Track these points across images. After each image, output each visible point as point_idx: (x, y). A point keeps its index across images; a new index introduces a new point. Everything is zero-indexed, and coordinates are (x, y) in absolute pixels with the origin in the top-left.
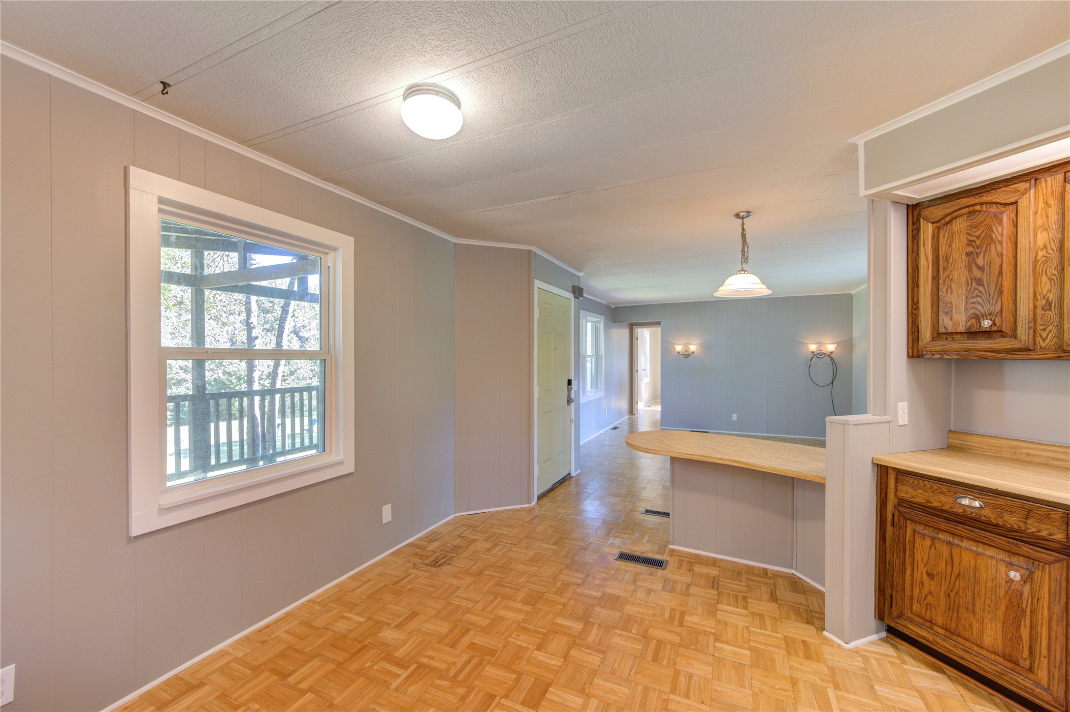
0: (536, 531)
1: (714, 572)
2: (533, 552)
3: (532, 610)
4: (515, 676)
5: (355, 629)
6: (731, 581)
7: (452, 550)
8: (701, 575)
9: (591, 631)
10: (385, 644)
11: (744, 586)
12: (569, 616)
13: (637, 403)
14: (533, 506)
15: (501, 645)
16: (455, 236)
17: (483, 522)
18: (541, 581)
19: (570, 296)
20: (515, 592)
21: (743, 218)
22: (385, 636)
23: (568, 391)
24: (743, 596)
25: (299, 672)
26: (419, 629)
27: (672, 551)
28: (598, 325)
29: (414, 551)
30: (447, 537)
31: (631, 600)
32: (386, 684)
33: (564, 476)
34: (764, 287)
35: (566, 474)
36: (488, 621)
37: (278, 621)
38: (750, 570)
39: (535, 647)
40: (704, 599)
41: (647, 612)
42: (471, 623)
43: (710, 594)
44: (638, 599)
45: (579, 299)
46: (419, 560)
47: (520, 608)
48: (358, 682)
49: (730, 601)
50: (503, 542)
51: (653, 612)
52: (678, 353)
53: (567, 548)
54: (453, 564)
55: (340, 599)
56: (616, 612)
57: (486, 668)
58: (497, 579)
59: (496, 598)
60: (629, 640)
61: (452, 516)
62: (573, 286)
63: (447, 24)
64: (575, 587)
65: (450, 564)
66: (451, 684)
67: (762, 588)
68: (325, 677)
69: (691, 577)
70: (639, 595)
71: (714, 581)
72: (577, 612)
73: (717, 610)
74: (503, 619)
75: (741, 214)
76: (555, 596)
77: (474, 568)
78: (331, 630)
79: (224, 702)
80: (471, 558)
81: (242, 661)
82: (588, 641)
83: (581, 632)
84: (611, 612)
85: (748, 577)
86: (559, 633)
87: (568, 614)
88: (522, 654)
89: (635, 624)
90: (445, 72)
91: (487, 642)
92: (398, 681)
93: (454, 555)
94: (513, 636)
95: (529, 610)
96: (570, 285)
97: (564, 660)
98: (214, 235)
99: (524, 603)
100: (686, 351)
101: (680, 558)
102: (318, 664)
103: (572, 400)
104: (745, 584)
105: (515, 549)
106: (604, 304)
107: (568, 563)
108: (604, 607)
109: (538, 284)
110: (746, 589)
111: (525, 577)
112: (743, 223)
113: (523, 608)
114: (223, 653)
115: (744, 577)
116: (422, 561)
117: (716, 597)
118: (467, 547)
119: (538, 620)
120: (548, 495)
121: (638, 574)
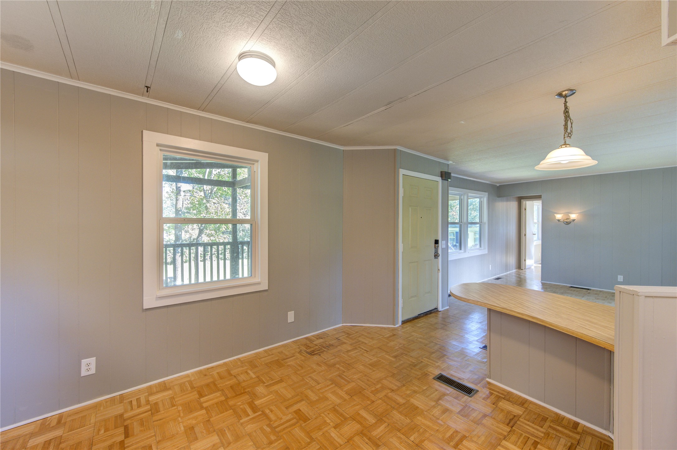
0: (388, 345)
1: (517, 410)
2: (375, 359)
3: (349, 399)
4: (309, 440)
5: (247, 381)
6: (531, 424)
7: (327, 346)
8: (502, 410)
9: (380, 427)
10: (255, 394)
11: (542, 432)
12: (371, 411)
13: (525, 260)
14: (398, 328)
15: (314, 417)
16: (341, 145)
17: (357, 332)
18: (368, 380)
19: (439, 179)
20: (346, 383)
21: (566, 97)
22: (258, 390)
23: (435, 248)
24: (535, 441)
25: (208, 397)
26: (277, 391)
27: (489, 383)
28: (482, 200)
29: (306, 342)
30: (329, 338)
31: (425, 413)
32: (240, 417)
33: (431, 309)
34: (590, 158)
35: (433, 308)
36: (317, 398)
37: (219, 366)
38: (559, 419)
39: (334, 425)
40: (492, 432)
41: (433, 427)
42: (306, 396)
43: (501, 429)
44: (432, 414)
45: (448, 180)
46: (304, 348)
47: (342, 395)
48: (228, 412)
49: (518, 441)
50: (361, 348)
51: (437, 428)
52: (559, 220)
53: (402, 362)
54: (322, 356)
55: (252, 362)
56: (408, 419)
57: (295, 429)
58: (341, 372)
59: (332, 384)
60: (404, 444)
61: (341, 325)
62: (441, 172)
63: (223, 10)
64: (389, 391)
65: (320, 355)
66: (271, 431)
67: (562, 439)
68: (216, 404)
69: (492, 409)
70: (434, 412)
71: (512, 419)
72: (378, 410)
73: (499, 445)
74: (327, 399)
75: (564, 93)
76: (370, 394)
77: (332, 361)
78: (237, 378)
79: (171, 401)
80: (334, 354)
81: (190, 382)
82: (372, 434)
83: (371, 425)
84: (403, 418)
85: (551, 425)
86: (356, 421)
87: (371, 409)
88: (322, 427)
89: (416, 433)
90: (248, 41)
91: (308, 412)
92: (247, 419)
93: (326, 350)
94: (326, 413)
95: (347, 398)
96: (438, 171)
97: (347, 441)
98: (190, 160)
99: (346, 393)
100: (567, 219)
101: (491, 391)
102: (219, 395)
103: (438, 255)
104: (544, 431)
105: (365, 354)
106: (488, 184)
107: (395, 372)
108: (401, 413)
109: (402, 172)
110: (543, 435)
111: (360, 375)
112: (566, 101)
113: (344, 396)
114: (188, 376)
115: (548, 424)
116: (306, 349)
117: (506, 434)
118: (337, 347)
119: (348, 407)
120: (412, 322)
121: (444, 395)
